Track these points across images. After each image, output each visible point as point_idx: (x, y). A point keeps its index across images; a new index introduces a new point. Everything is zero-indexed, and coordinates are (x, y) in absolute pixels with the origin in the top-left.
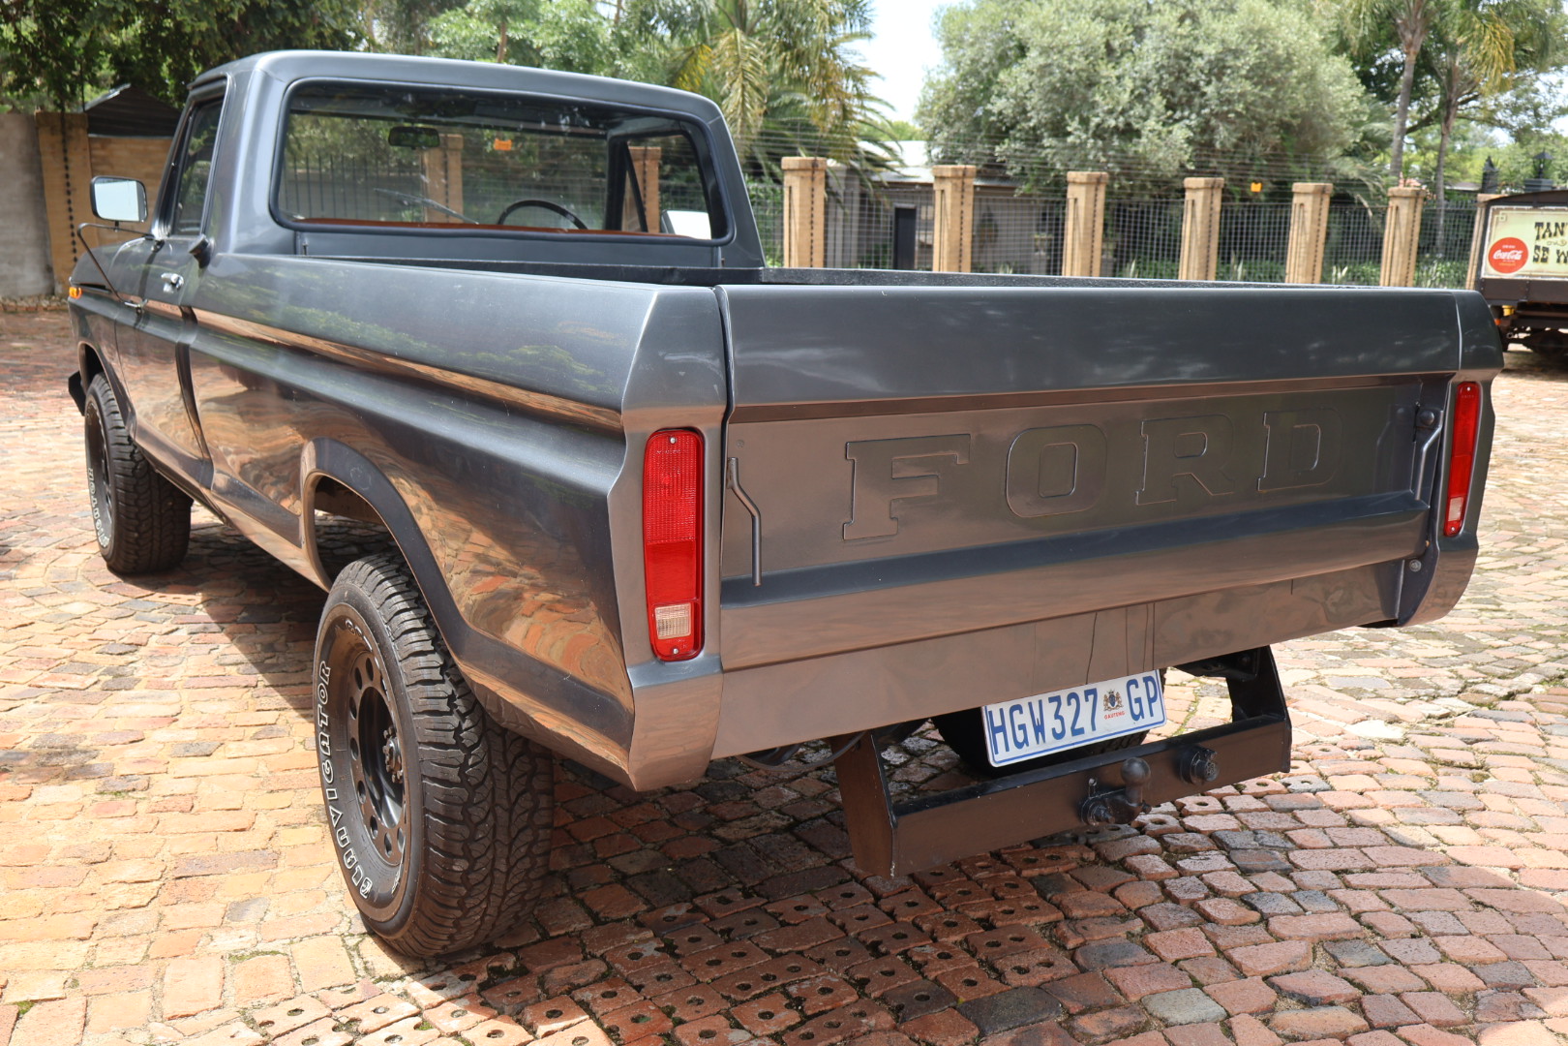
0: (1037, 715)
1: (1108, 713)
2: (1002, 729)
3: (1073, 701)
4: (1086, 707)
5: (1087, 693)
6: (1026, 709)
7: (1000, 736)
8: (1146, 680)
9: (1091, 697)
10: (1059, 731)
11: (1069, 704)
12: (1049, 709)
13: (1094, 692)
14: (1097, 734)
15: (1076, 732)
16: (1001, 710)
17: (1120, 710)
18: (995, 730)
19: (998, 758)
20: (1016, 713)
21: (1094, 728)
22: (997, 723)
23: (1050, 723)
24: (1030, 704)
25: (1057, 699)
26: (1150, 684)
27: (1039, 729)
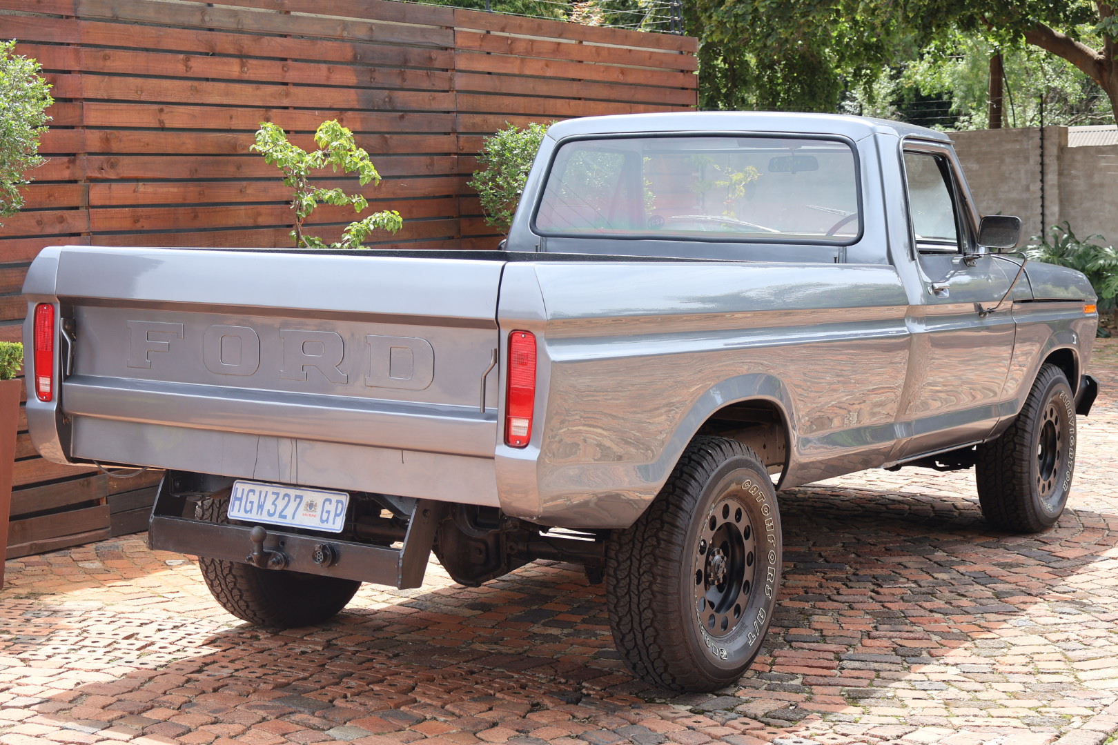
0: (262, 499)
1: (305, 512)
2: (240, 499)
3: (287, 498)
4: (293, 505)
5: (297, 497)
6: (257, 493)
7: (237, 503)
8: (338, 502)
9: (298, 500)
10: (271, 512)
11: (283, 499)
12: (271, 498)
13: (301, 497)
14: (293, 522)
15: (281, 516)
16: (243, 490)
17: (314, 513)
18: (237, 499)
19: (232, 514)
20: (251, 494)
21: (293, 518)
22: (239, 495)
23: (268, 506)
24: (261, 492)
25: (278, 494)
26: (340, 505)
27: (261, 507)
